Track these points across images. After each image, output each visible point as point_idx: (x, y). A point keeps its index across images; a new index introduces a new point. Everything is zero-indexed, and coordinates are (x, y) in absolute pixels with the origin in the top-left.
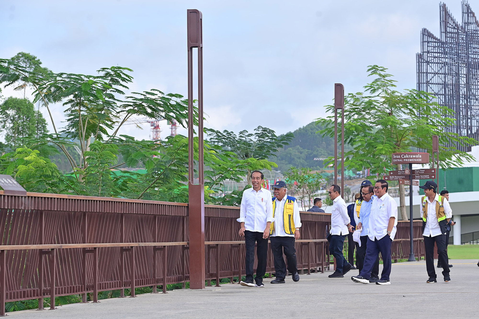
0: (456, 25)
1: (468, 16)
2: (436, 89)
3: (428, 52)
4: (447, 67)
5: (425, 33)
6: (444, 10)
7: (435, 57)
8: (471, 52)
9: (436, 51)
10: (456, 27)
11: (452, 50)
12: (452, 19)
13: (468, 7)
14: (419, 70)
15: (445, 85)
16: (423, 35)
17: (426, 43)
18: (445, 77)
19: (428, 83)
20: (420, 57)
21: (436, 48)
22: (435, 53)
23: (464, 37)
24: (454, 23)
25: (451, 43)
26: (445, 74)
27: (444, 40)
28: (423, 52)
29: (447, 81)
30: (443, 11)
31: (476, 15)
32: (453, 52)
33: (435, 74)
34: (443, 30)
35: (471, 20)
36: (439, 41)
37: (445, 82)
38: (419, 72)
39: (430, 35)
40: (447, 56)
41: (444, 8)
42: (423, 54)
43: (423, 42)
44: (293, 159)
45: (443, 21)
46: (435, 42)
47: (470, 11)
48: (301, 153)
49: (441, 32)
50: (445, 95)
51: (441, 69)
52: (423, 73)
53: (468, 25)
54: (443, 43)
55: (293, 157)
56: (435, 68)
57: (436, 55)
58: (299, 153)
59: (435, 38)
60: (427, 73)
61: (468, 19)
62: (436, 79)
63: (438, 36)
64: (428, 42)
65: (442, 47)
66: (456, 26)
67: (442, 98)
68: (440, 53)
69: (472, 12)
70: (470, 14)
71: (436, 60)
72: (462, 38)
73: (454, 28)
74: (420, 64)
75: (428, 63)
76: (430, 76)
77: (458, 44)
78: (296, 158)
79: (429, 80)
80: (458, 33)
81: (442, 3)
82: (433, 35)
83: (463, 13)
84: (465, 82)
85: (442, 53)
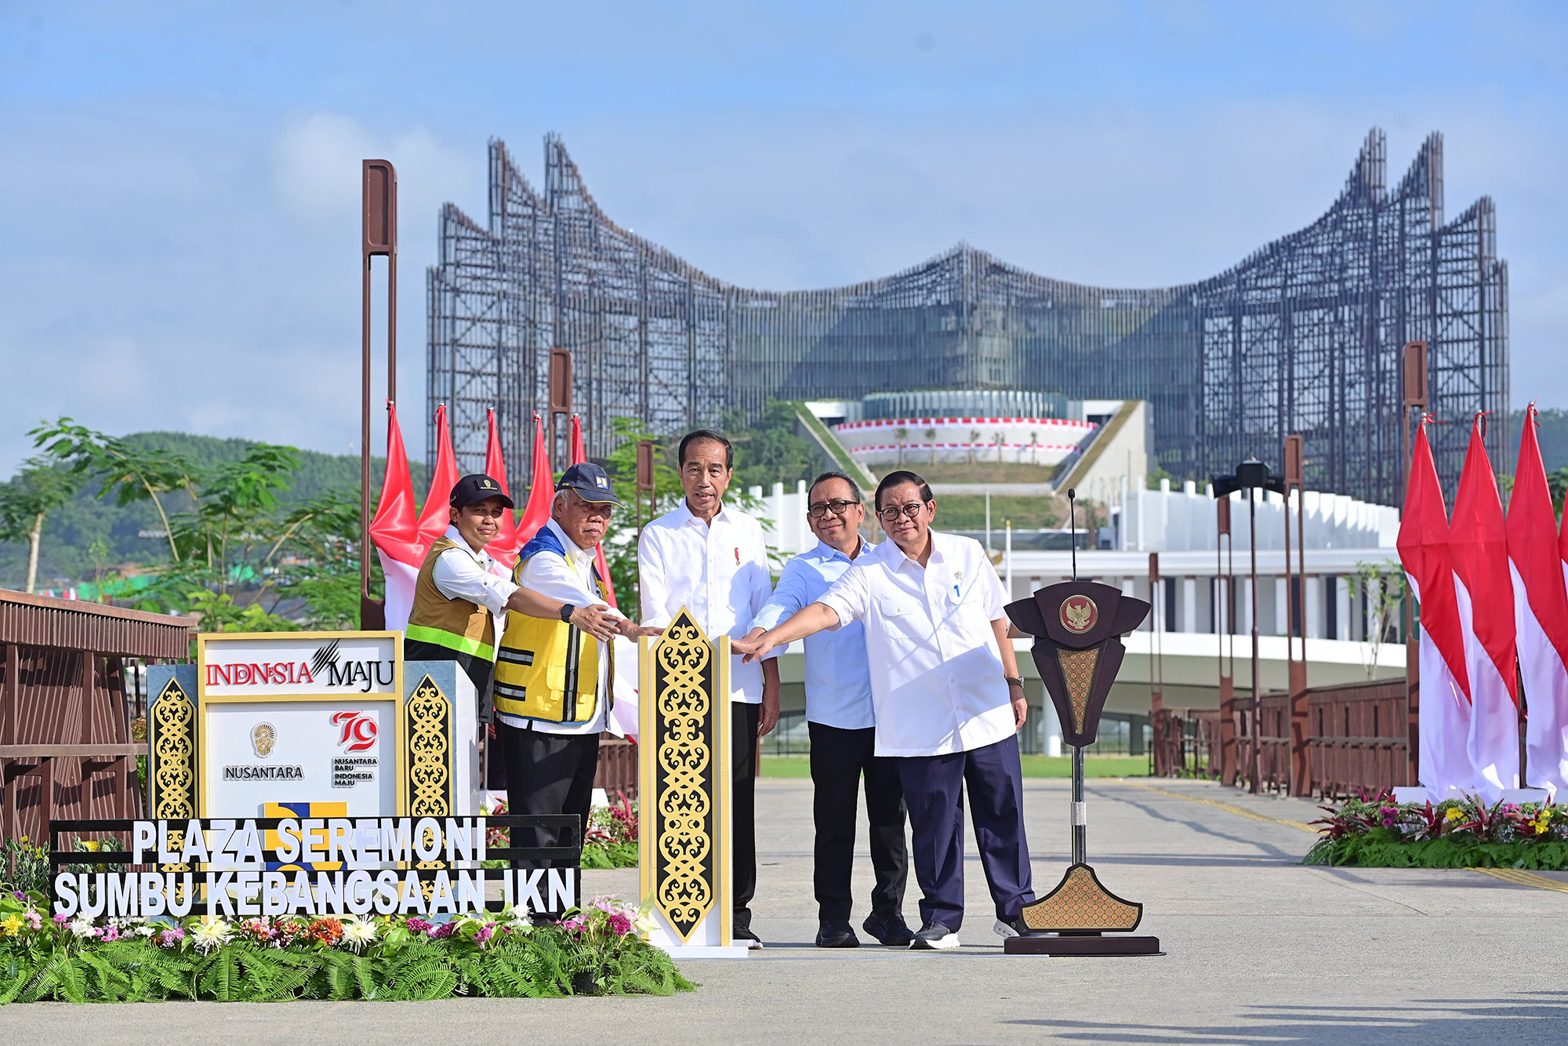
0: (531, 197)
1: (561, 174)
2: (477, 359)
3: (458, 265)
4: (504, 305)
5: (450, 214)
6: (501, 156)
7: (475, 278)
8: (567, 265)
9: (479, 262)
10: (530, 202)
11: (519, 261)
12: (519, 182)
13: (561, 152)
14: (433, 310)
15: (500, 350)
16: (446, 220)
17: (453, 241)
18: (500, 331)
19: (455, 342)
20: (436, 277)
21: (479, 255)
22: (476, 266)
23: (551, 226)
24: (524, 190)
25: (517, 243)
26: (500, 321)
27: (498, 234)
28: (445, 265)
29: (504, 339)
30: (497, 159)
31: (580, 172)
32: (521, 265)
33: (474, 321)
34: (497, 209)
35: (569, 184)
36: (484, 236)
37: (499, 343)
38: (435, 315)
39: (463, 221)
40: (505, 276)
41: (497, 153)
42: (444, 270)
43: (445, 238)
44: (79, 532)
45: (497, 186)
46: (476, 239)
47: (564, 161)
48: (99, 515)
49: (491, 214)
50: (499, 375)
51: (490, 308)
52: (445, 318)
53: (560, 197)
54: (495, 242)
55: (76, 526)
56: (476, 305)
57: (479, 272)
58: (94, 518)
59: (474, 228)
60: (454, 318)
61: (561, 182)
62: (477, 335)
63: (483, 223)
64: (458, 239)
65: (492, 252)
66: (529, 200)
67: (492, 382)
68: (487, 267)
69: (570, 165)
70: (564, 169)
71: (477, 286)
72: (546, 230)
73: (525, 204)
74: (436, 293)
75: (457, 291)
76: (461, 326)
77: (534, 245)
78: (85, 531)
79: (458, 335)
80: (534, 218)
81: (495, 139)
82: (470, 222)
83: (548, 165)
84: (551, 342)
85: (493, 268)
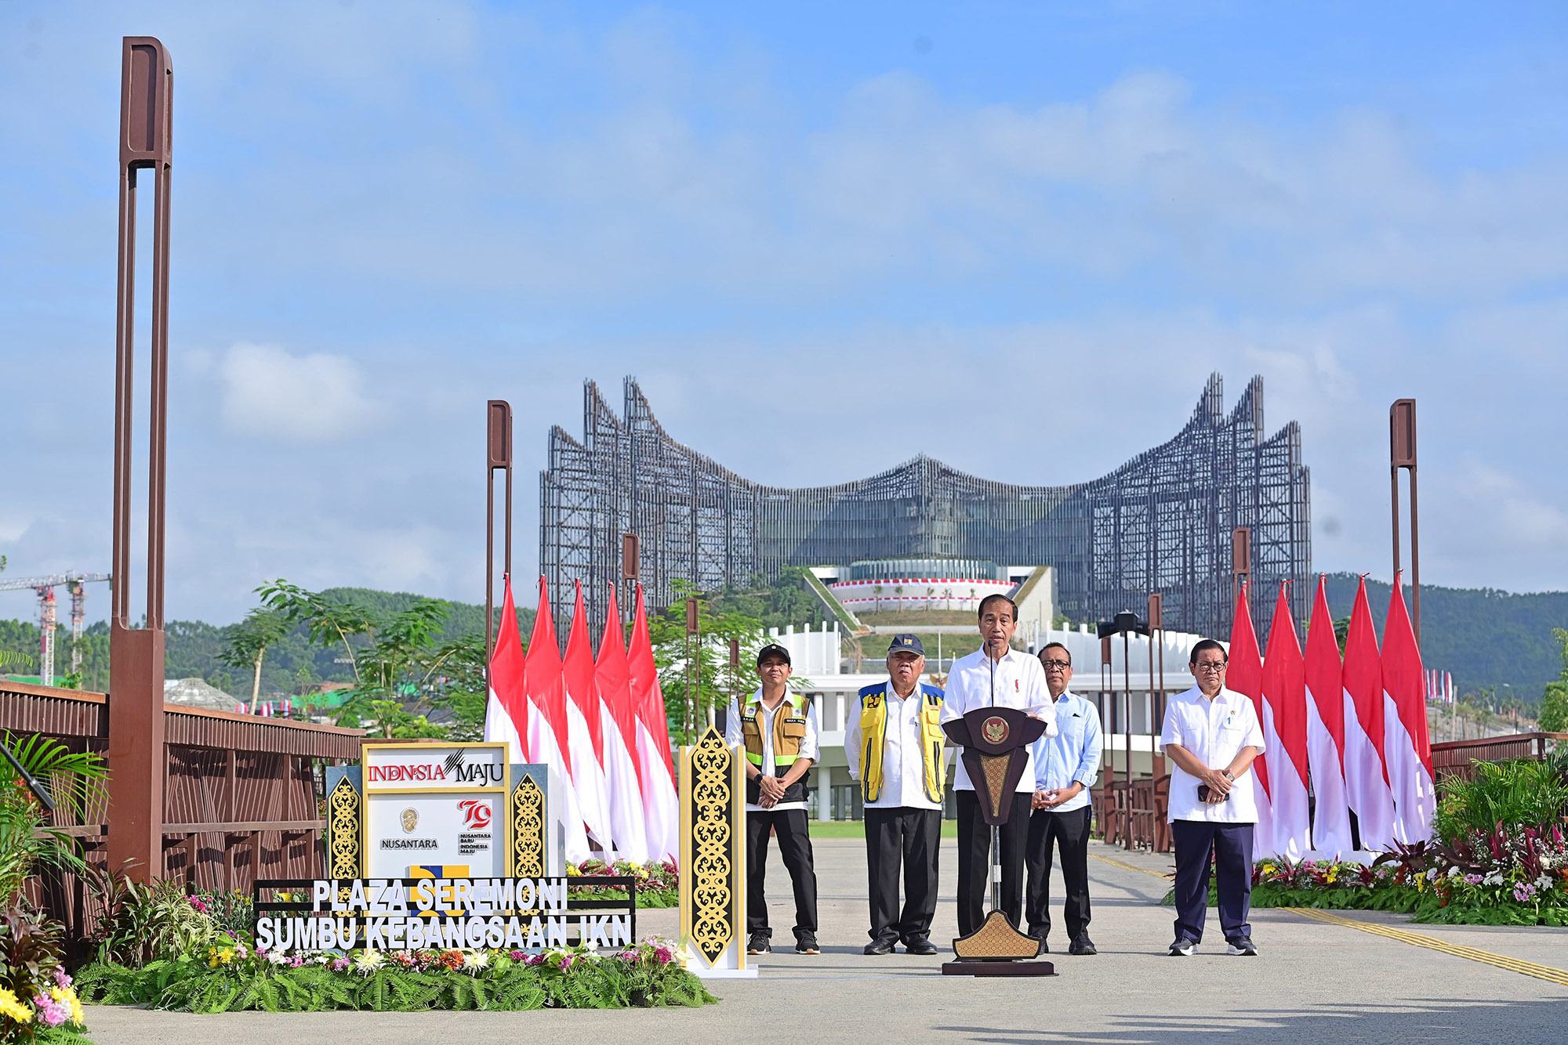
0: (614, 421)
1: (636, 405)
2: (575, 537)
3: (562, 470)
4: (595, 498)
5: (556, 433)
6: (593, 392)
7: (574, 479)
8: (639, 470)
9: (577, 468)
11: (606, 467)
12: (606, 411)
13: (636, 389)
14: (545, 502)
15: (592, 530)
16: (553, 438)
17: (559, 453)
18: (592, 517)
19: (560, 525)
20: (546, 478)
21: (577, 463)
22: (575, 470)
23: (629, 443)
24: (609, 417)
25: (604, 454)
26: (592, 510)
27: (590, 448)
28: (553, 470)
29: (595, 523)
30: (590, 395)
31: (649, 404)
32: (607, 470)
33: (573, 510)
34: (590, 430)
35: (641, 412)
36: (581, 449)
37: (592, 525)
38: (545, 505)
39: (566, 439)
40: (595, 478)
41: (590, 390)
42: (553, 473)
43: (553, 450)
44: (291, 659)
45: (590, 414)
46: (575, 451)
47: (638, 396)
48: (306, 648)
49: (586, 434)
50: (591, 548)
51: (585, 500)
52: (553, 507)
53: (635, 421)
54: (589, 454)
55: (290, 655)
56: (575, 499)
57: (577, 475)
58: (303, 649)
59: (574, 444)
60: (559, 507)
61: (636, 410)
62: (576, 520)
63: (580, 441)
64: (562, 451)
65: (587, 461)
66: (613, 424)
67: (586, 553)
68: (583, 471)
69: (642, 399)
70: (638, 402)
71: (576, 485)
72: (625, 445)
73: (610, 426)
74: (547, 490)
75: (561, 488)
76: (564, 513)
77: (616, 455)
78: (296, 658)
79: (562, 520)
80: (616, 436)
81: (589, 381)
82: (570, 439)
83: (626, 398)
84: (628, 525)
85: (587, 472)
